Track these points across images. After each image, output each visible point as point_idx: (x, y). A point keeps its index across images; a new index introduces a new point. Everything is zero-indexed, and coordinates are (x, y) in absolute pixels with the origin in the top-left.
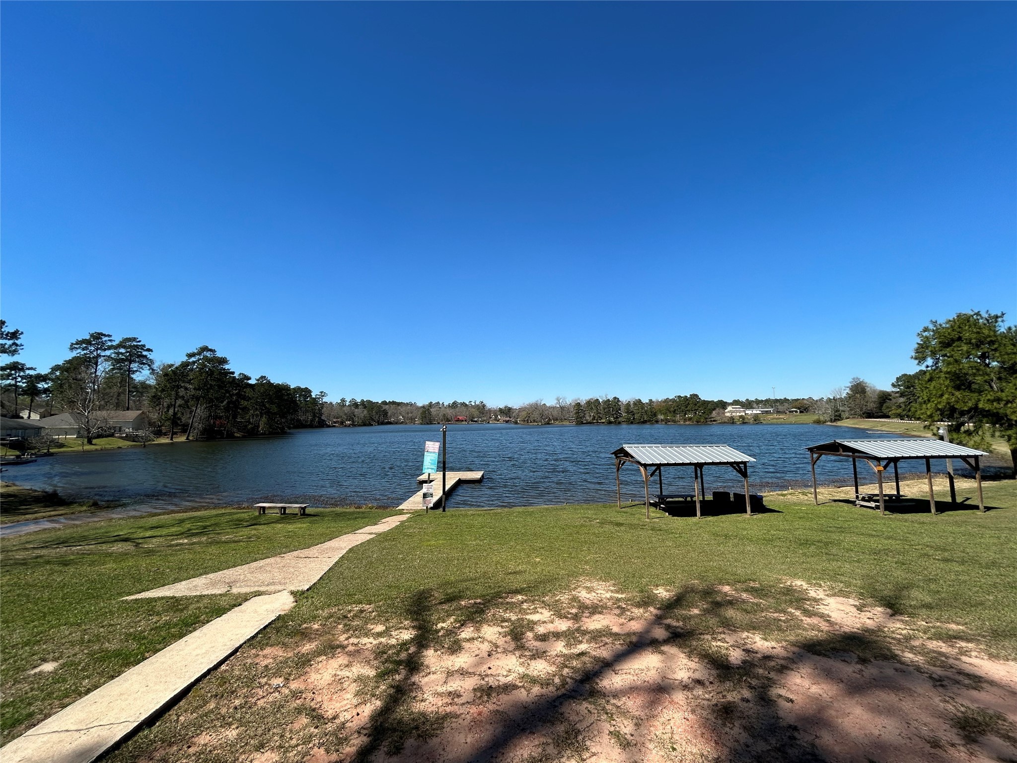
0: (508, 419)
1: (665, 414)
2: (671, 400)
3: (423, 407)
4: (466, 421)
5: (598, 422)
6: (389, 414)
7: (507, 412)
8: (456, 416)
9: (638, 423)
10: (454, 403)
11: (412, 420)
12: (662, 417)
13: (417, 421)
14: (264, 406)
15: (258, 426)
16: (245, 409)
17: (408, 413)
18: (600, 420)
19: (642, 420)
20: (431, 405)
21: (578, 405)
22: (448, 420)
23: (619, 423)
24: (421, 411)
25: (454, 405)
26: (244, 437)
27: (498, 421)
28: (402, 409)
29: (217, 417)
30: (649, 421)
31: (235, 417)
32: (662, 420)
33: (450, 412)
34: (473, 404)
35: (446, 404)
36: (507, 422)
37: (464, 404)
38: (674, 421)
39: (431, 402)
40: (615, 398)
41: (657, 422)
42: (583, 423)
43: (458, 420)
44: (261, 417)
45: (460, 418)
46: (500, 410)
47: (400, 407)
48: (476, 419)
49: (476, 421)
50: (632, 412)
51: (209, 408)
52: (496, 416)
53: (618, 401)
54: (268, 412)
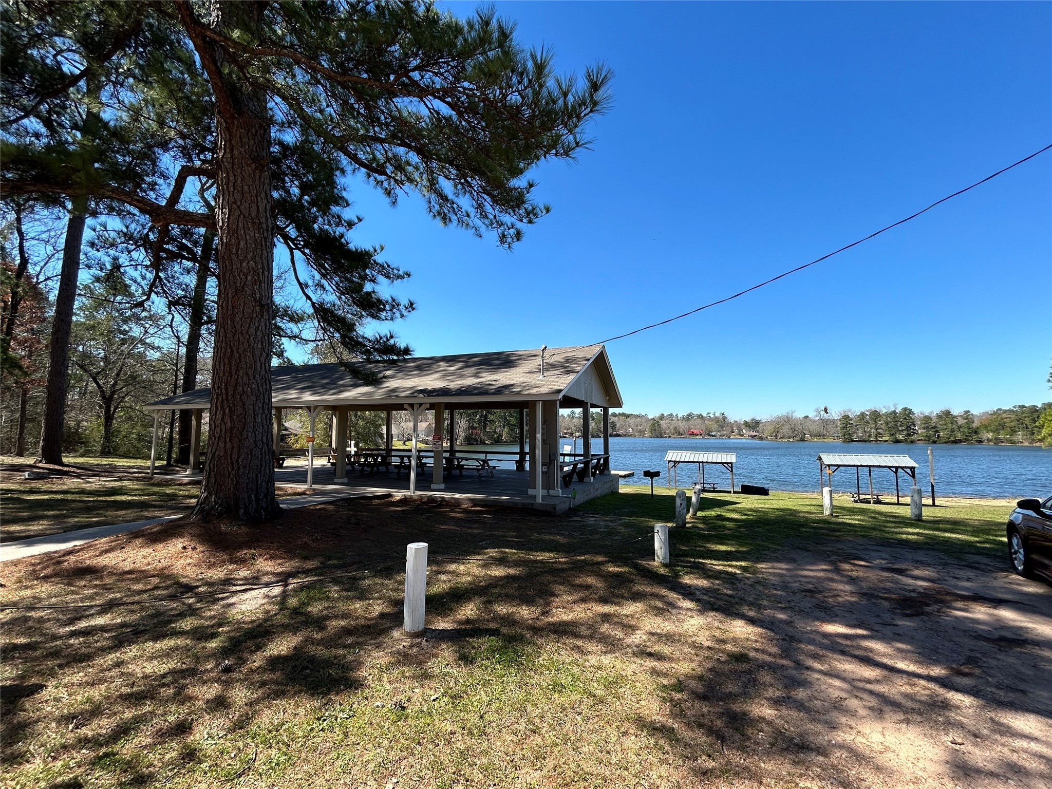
0: (754, 434)
1: (997, 431)
2: (1005, 412)
3: (653, 419)
4: (701, 435)
5: (877, 441)
6: (617, 426)
7: (753, 425)
8: (689, 430)
9: (946, 442)
10: (689, 415)
11: (642, 433)
12: (990, 435)
13: (647, 434)
14: (506, 418)
15: (502, 436)
16: (492, 421)
17: (637, 426)
18: (881, 437)
19: (952, 439)
20: (662, 417)
21: (846, 417)
22: (681, 434)
23: (912, 442)
24: (650, 423)
25: (689, 417)
26: (492, 444)
27: (742, 436)
28: (631, 421)
29: (474, 428)
30: (966, 440)
31: (485, 428)
32: (989, 441)
33: (682, 426)
34: (712, 416)
35: (680, 416)
36: (754, 437)
37: (700, 417)
38: (1012, 442)
39: (663, 415)
40: (905, 409)
41: (980, 442)
42: (853, 441)
43: (693, 434)
44: (504, 427)
45: (695, 432)
46: (746, 423)
47: (629, 420)
48: (713, 434)
49: (713, 436)
50: (935, 427)
51: (469, 421)
52: (740, 430)
53: (911, 412)
54: (509, 424)
